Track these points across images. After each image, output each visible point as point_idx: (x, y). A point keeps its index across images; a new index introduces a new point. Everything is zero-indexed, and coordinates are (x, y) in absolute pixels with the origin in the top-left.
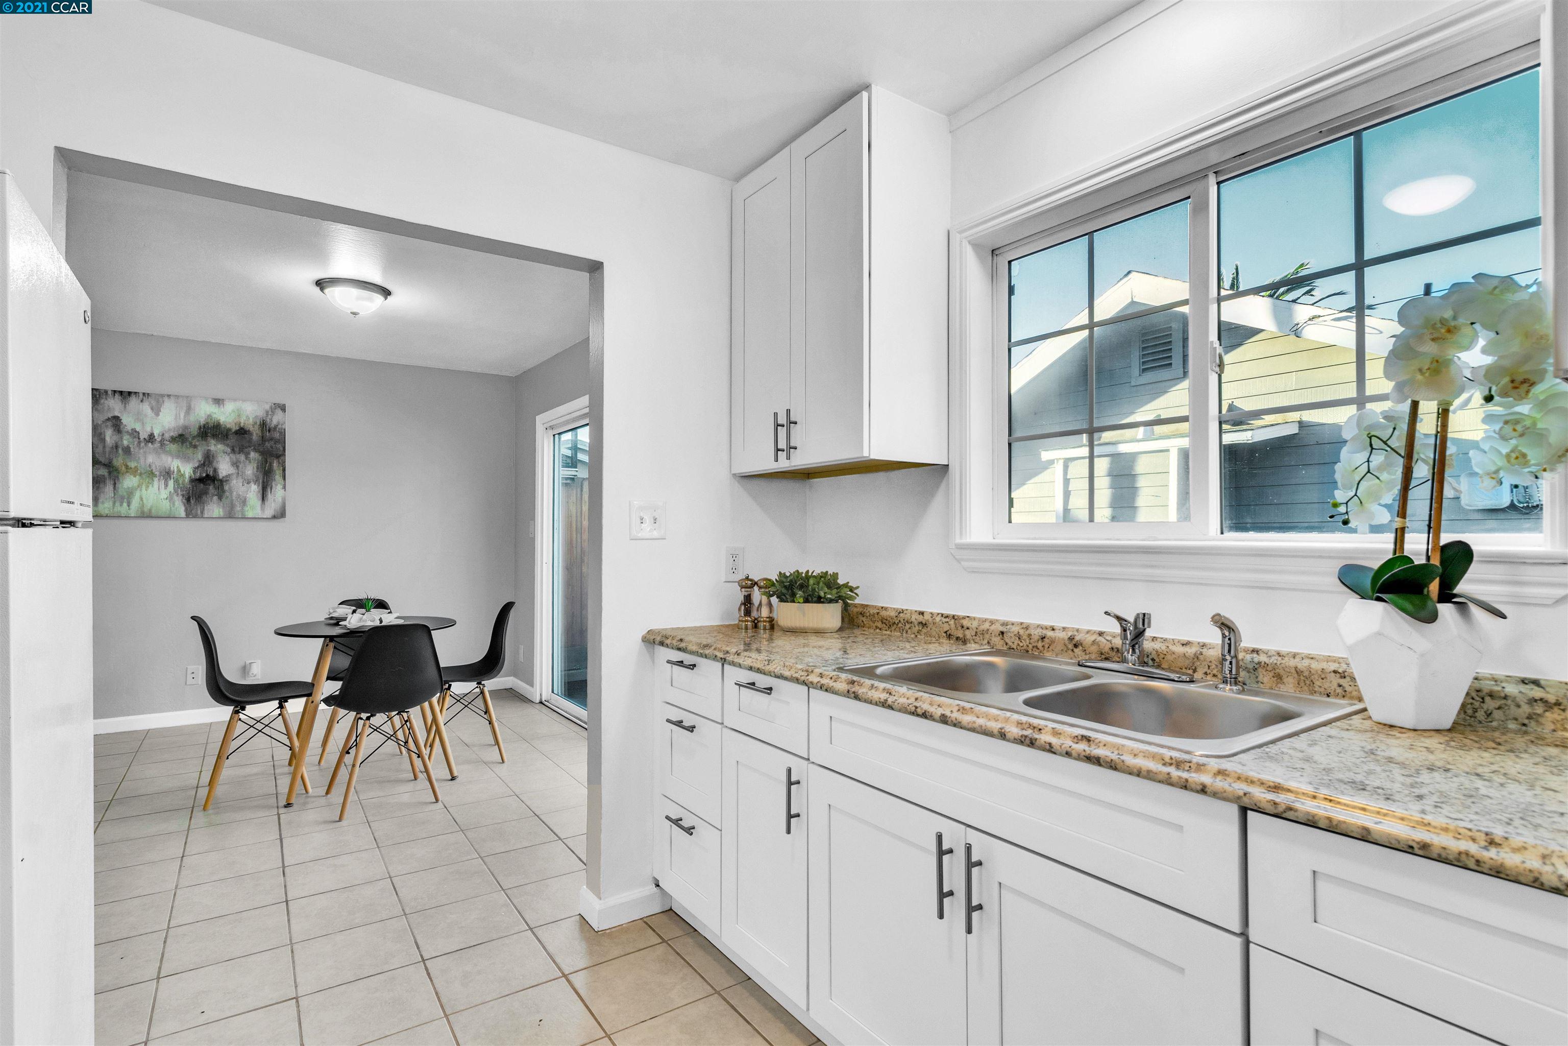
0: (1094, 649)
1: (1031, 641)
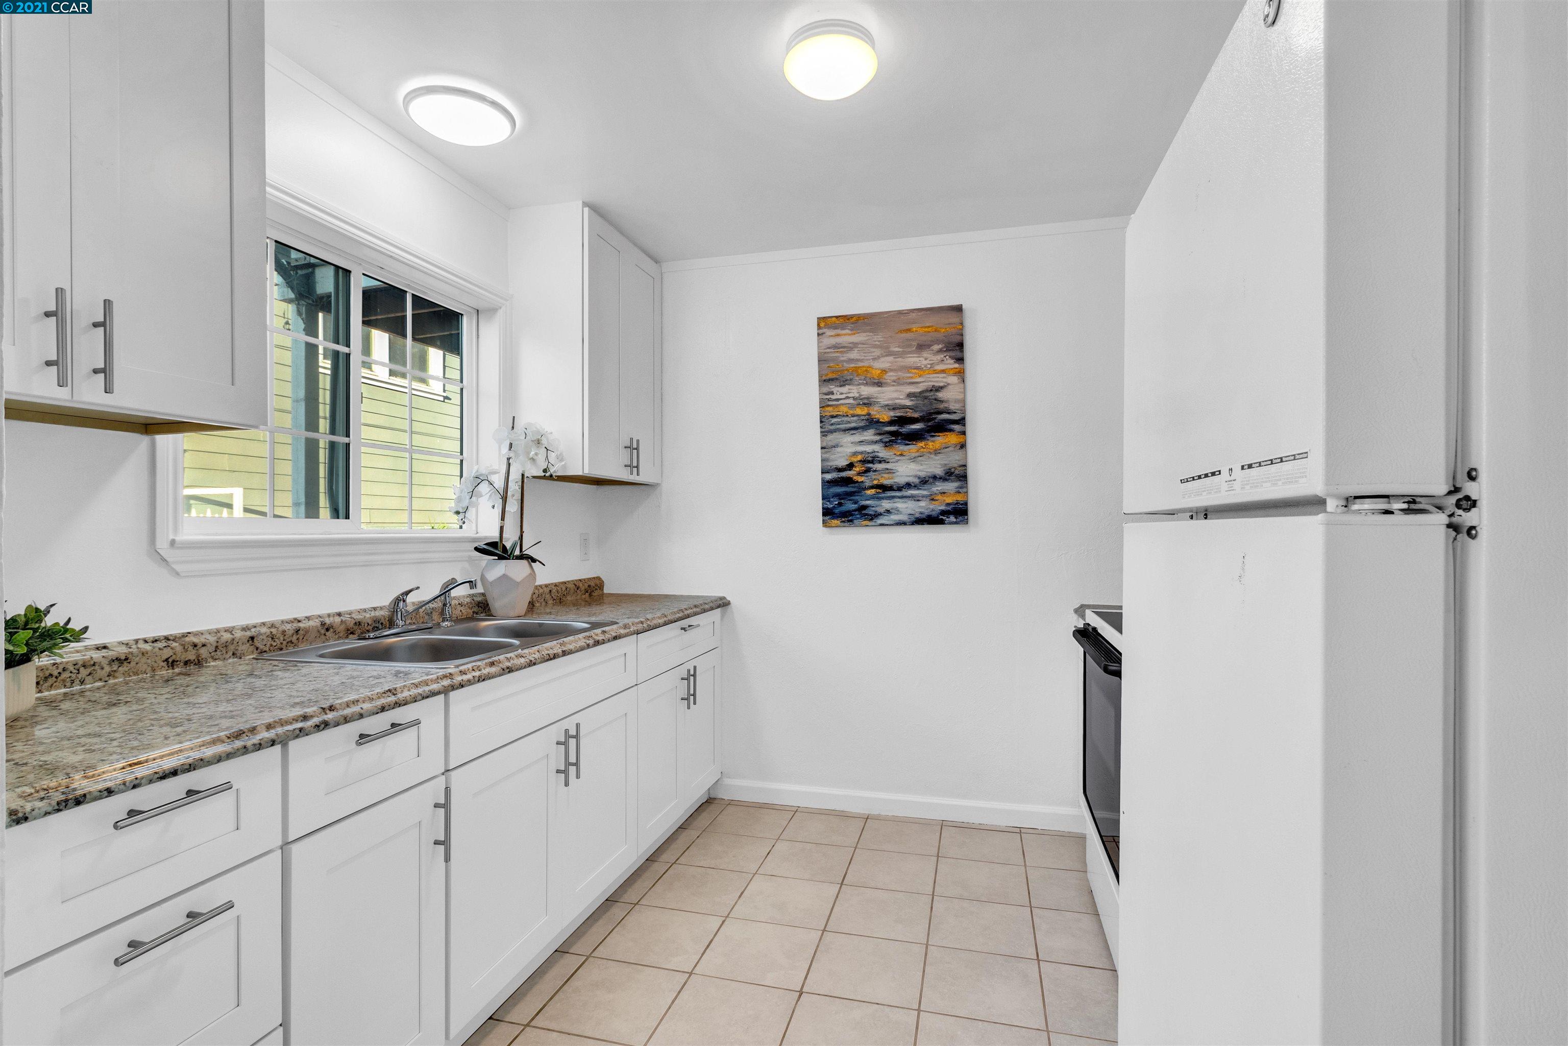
0: (343, 627)
1: (285, 638)
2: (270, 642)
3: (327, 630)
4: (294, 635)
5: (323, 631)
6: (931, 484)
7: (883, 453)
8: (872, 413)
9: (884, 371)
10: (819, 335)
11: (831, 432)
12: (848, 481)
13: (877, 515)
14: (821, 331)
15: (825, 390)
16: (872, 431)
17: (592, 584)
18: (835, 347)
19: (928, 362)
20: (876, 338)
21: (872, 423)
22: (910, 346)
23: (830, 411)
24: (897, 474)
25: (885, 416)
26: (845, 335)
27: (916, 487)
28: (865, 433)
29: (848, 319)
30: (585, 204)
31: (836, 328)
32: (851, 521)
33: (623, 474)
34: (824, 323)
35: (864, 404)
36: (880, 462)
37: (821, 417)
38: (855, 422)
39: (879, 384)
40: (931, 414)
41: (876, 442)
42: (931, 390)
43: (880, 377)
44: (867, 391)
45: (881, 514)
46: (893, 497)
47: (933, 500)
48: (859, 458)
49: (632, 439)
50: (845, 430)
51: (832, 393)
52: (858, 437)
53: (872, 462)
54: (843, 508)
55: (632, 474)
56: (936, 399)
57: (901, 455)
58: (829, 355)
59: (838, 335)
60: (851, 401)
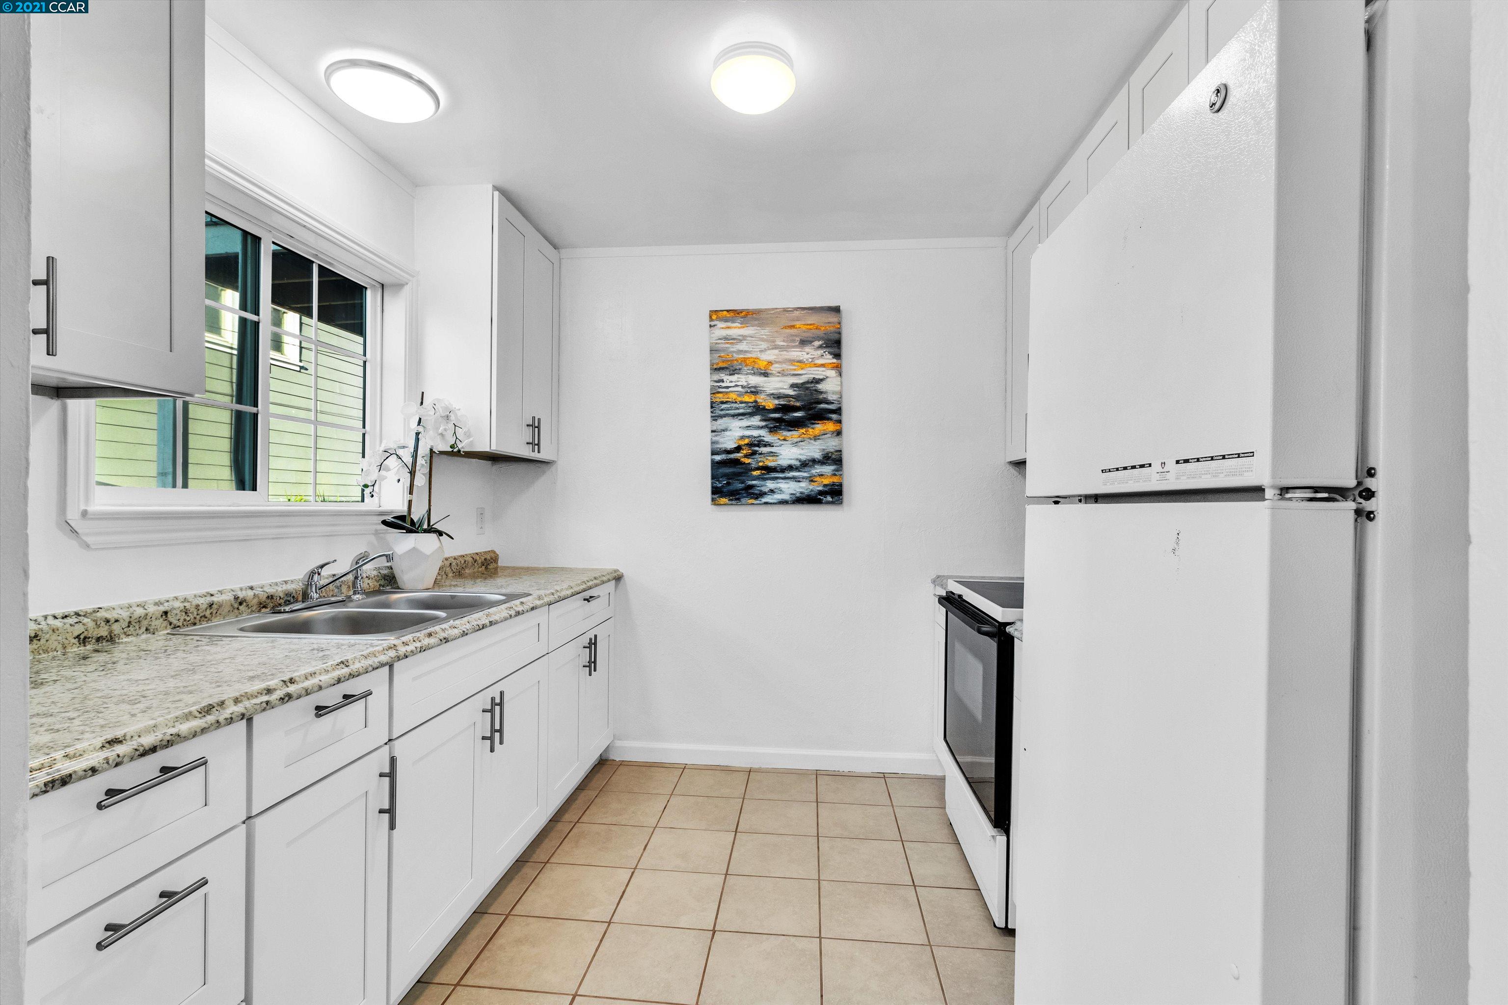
0: (255, 601)
1: (199, 612)
2: (184, 616)
3: (241, 604)
4: (208, 610)
5: (236, 605)
6: (810, 466)
7: (768, 437)
8: (759, 400)
9: (770, 363)
10: (711, 326)
11: (722, 417)
12: (737, 462)
13: (762, 494)
14: (713, 323)
15: (716, 377)
16: (758, 418)
17: (488, 558)
18: (726, 338)
19: (809, 356)
20: (763, 332)
21: (757, 410)
22: (794, 341)
23: (720, 397)
24: (780, 457)
25: (771, 404)
26: (735, 328)
27: (797, 469)
28: (752, 419)
29: (738, 314)
30: (496, 188)
31: (726, 321)
32: (738, 499)
33: (525, 452)
34: (715, 315)
35: (752, 392)
36: (765, 446)
37: (712, 403)
38: (743, 408)
39: (766, 375)
40: (812, 403)
41: (762, 427)
42: (812, 382)
43: (766, 368)
44: (755, 380)
45: (765, 493)
46: (777, 478)
47: (812, 481)
48: (747, 441)
49: (534, 418)
50: (733, 416)
51: (722, 381)
52: (746, 422)
53: (758, 446)
54: (731, 488)
55: (533, 451)
56: (816, 390)
57: (785, 440)
58: (719, 346)
59: (729, 328)
60: (740, 389)
